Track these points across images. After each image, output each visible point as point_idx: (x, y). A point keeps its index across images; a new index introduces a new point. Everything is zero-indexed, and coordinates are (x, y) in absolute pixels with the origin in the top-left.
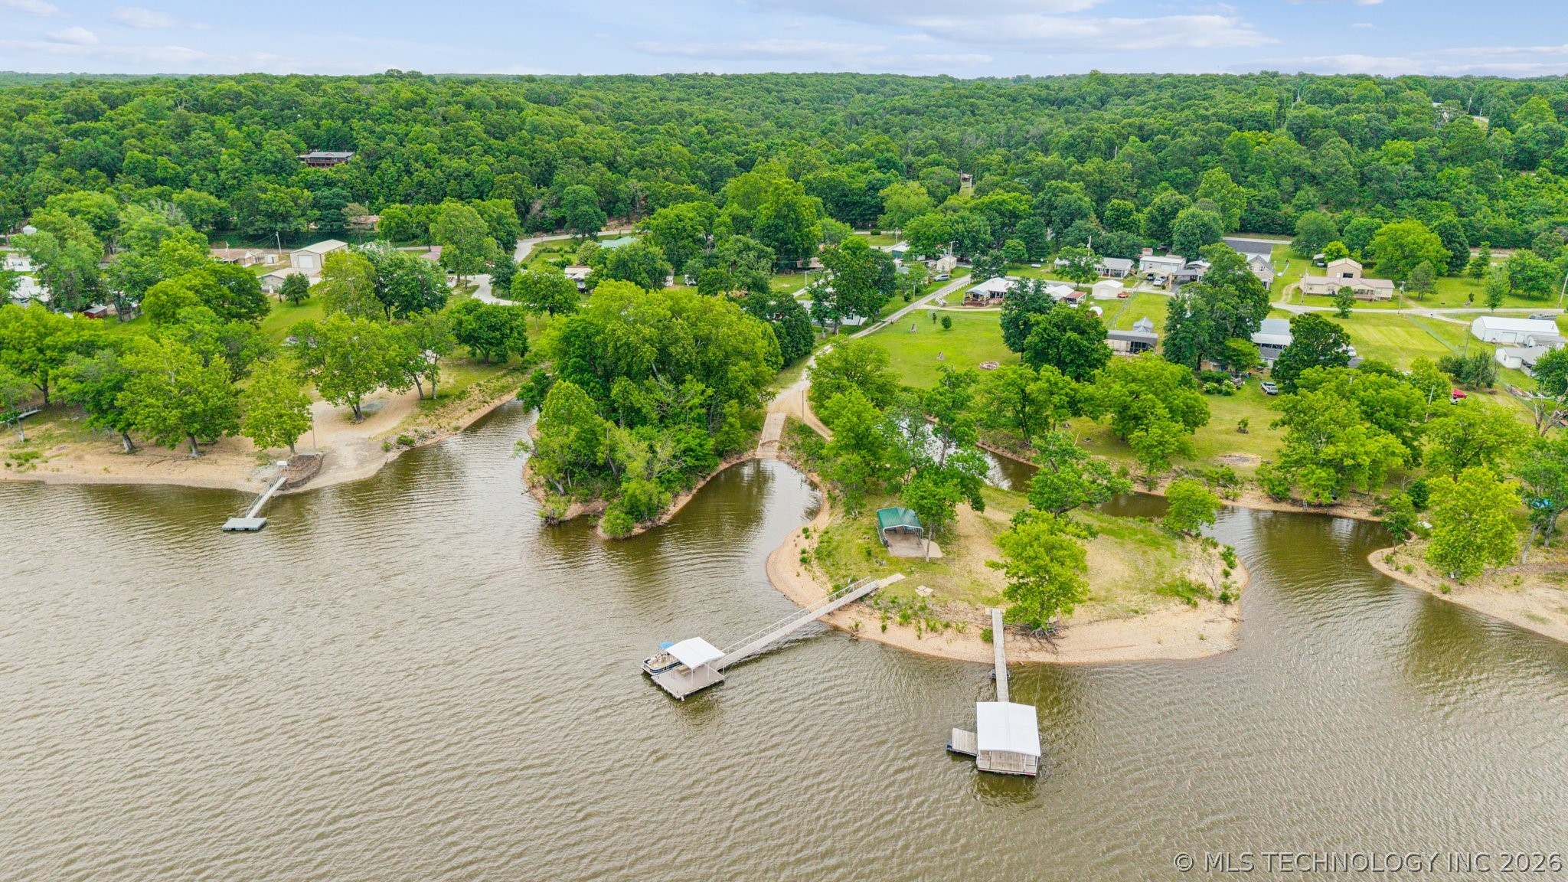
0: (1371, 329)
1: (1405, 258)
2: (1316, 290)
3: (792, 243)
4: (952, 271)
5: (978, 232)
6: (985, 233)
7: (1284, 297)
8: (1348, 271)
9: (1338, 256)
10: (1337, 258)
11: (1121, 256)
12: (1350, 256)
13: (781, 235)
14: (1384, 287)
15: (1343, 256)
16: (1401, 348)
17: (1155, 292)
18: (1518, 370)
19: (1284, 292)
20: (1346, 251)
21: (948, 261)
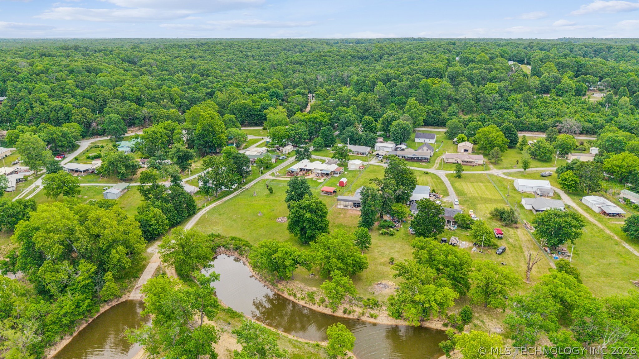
0: (469, 185)
1: (490, 143)
2: (450, 161)
3: (212, 142)
4: (289, 153)
5: (301, 134)
6: (305, 135)
7: (435, 165)
8: (466, 149)
9: (463, 140)
10: (462, 142)
11: (366, 145)
12: (468, 140)
13: (206, 139)
14: (480, 159)
15: (465, 141)
16: (481, 198)
17: (378, 164)
18: (531, 210)
19: (436, 161)
20: (466, 138)
21: (289, 148)
